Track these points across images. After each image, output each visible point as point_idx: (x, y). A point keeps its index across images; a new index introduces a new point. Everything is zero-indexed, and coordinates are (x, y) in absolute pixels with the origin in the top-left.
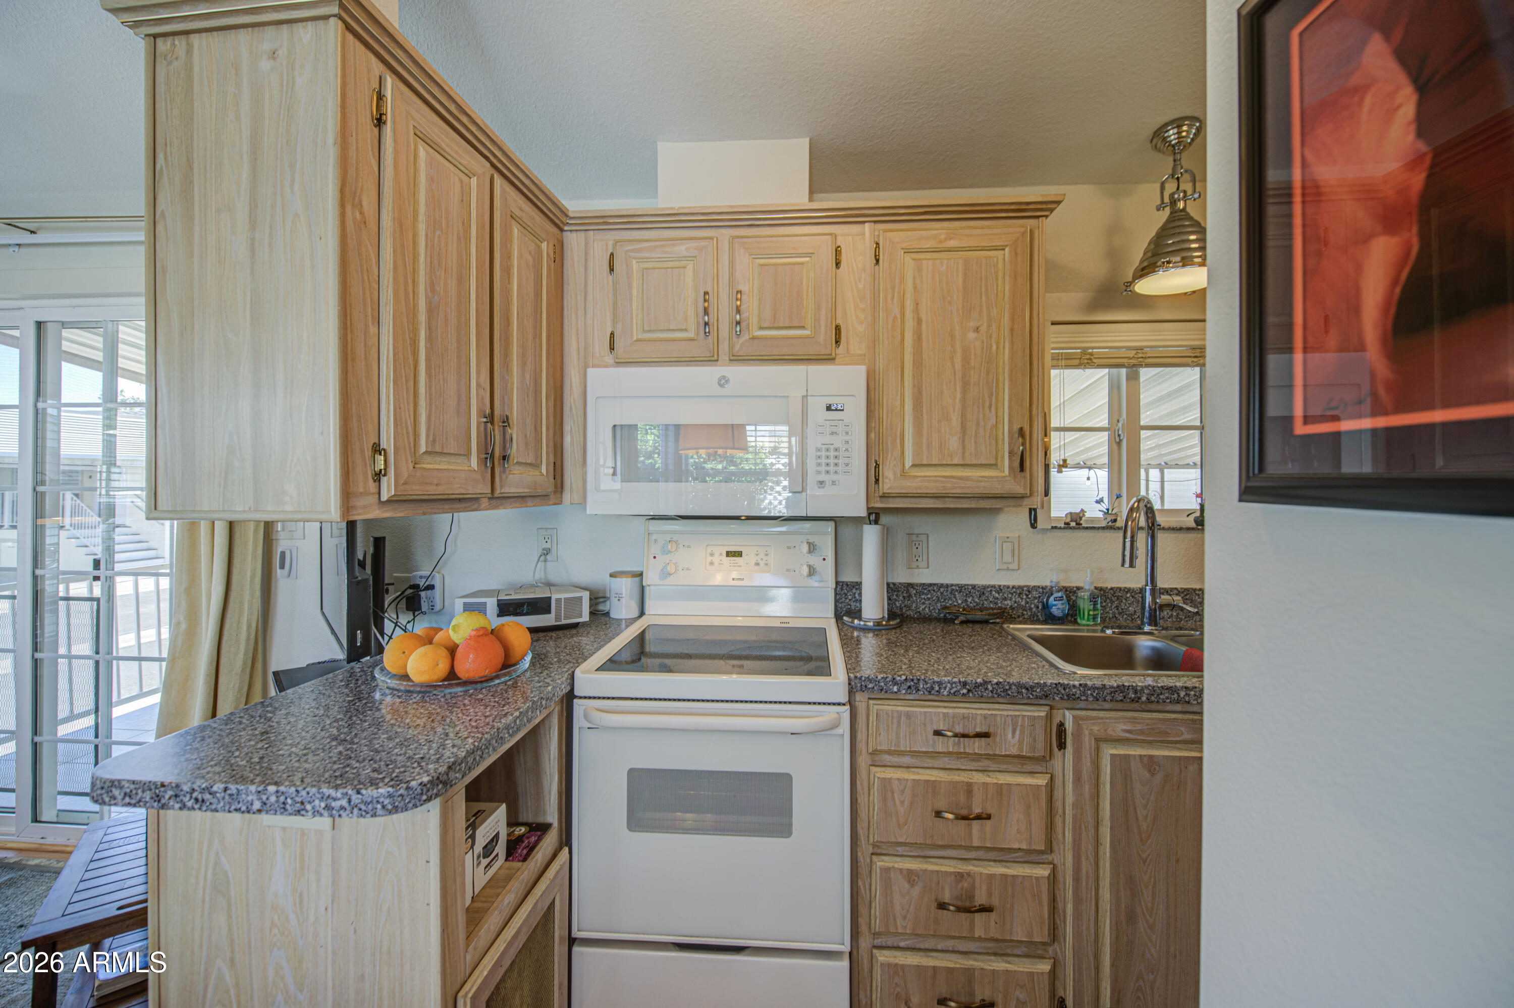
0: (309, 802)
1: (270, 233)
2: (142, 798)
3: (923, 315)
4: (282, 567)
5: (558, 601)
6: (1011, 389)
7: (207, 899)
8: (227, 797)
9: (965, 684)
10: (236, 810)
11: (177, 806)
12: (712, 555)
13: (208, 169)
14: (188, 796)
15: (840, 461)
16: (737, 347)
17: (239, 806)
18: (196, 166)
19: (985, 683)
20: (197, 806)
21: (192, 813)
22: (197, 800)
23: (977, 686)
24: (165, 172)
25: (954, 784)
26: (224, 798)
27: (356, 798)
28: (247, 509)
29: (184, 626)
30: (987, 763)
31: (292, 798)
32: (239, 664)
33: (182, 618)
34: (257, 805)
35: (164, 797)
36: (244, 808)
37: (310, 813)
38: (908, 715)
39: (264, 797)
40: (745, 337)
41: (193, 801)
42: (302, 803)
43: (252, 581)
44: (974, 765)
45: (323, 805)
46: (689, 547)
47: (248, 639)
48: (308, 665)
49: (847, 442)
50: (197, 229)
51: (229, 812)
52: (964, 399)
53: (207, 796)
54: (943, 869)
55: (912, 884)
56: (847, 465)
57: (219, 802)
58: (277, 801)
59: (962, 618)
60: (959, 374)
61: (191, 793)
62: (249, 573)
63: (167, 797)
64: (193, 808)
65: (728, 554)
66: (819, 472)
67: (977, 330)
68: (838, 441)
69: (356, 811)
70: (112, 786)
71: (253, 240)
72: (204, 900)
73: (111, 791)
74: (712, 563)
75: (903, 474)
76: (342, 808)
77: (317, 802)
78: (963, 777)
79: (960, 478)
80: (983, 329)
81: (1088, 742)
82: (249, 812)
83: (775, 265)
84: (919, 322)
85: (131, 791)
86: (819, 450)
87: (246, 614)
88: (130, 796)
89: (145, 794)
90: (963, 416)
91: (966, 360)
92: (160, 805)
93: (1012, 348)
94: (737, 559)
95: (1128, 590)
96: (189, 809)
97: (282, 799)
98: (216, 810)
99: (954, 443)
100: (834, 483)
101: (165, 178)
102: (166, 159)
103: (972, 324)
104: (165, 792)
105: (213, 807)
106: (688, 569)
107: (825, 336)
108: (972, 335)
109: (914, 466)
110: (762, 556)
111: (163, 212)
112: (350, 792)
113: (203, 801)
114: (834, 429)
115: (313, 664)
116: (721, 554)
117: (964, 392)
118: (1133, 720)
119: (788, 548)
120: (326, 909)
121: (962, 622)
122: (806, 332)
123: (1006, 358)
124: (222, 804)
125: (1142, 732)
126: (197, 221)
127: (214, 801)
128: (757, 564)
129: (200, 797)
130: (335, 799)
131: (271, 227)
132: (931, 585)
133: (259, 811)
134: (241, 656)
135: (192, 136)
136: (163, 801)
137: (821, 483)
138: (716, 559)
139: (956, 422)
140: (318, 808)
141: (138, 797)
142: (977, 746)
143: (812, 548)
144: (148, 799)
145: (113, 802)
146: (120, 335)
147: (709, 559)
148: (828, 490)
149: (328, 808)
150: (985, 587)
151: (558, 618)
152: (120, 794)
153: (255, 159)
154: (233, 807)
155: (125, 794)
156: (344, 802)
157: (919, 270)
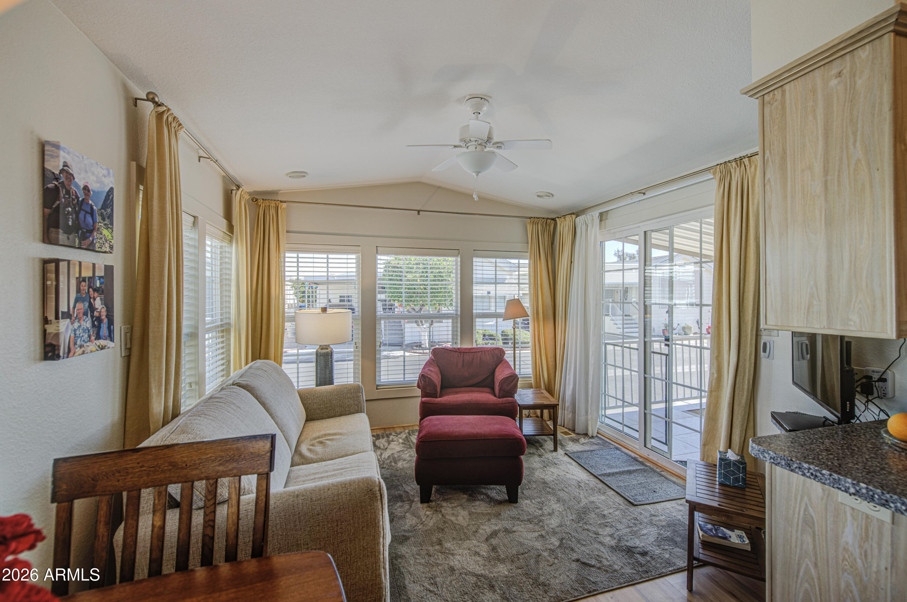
0: (892, 502)
1: (839, 175)
4: (765, 351)
7: (800, 525)
8: (832, 479)
10: (838, 488)
11: (800, 473)
13: (796, 150)
17: (840, 487)
18: (788, 152)
20: (812, 477)
21: (808, 480)
22: (812, 474)
24: (770, 159)
28: (822, 327)
29: (715, 376)
32: (744, 401)
33: (715, 372)
34: (852, 490)
35: (792, 466)
36: (843, 489)
39: (858, 488)
42: (887, 501)
43: (750, 358)
47: (748, 389)
48: (786, 412)
50: (789, 183)
51: (833, 487)
53: (818, 474)
57: (826, 480)
61: (809, 470)
62: (748, 352)
63: (794, 466)
70: (764, 452)
71: (826, 181)
72: (798, 525)
82: (846, 492)
85: (774, 457)
87: (747, 375)
88: (774, 460)
89: (781, 461)
92: (790, 469)
98: (824, 484)
101: (770, 162)
102: (770, 152)
104: (793, 464)
111: (769, 179)
113: (816, 476)
115: (790, 412)
120: (886, 568)
124: (828, 482)
126: (789, 179)
127: (823, 478)
129: (814, 473)
131: (839, 171)
133: (854, 494)
134: (745, 397)
135: (786, 137)
136: (792, 468)
141: (778, 461)
144: (783, 464)
146: (675, 233)
152: (768, 456)
153: (827, 137)
154: (835, 486)
155: (771, 458)
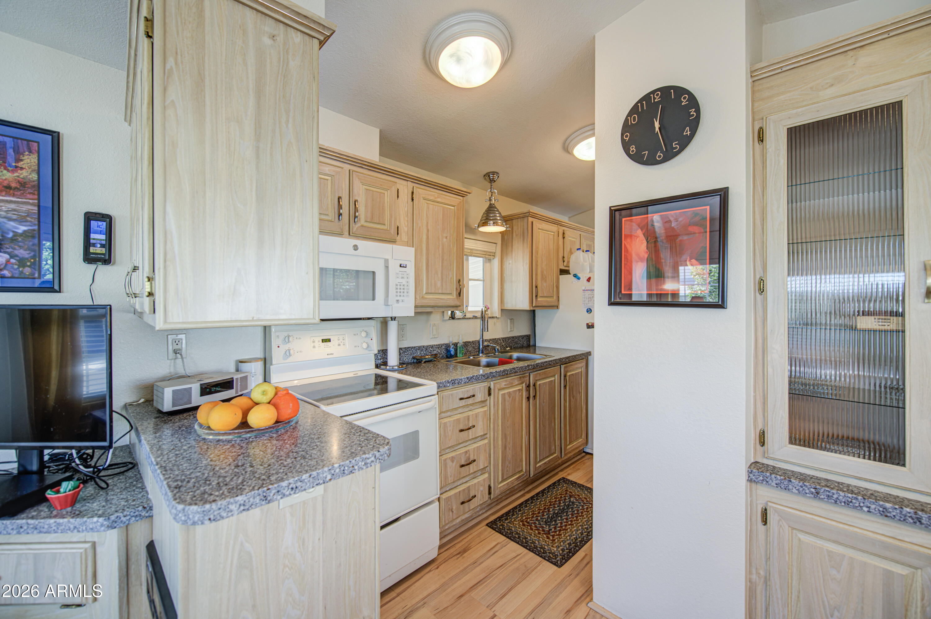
0: (357, 465)
2: (253, 502)
3: (429, 228)
5: (237, 379)
6: (456, 263)
7: (233, 577)
9: (468, 378)
11: (279, 497)
12: (314, 342)
14: (286, 489)
15: (405, 291)
16: (355, 229)
17: (318, 482)
19: (473, 376)
22: (292, 488)
23: (472, 378)
25: (464, 417)
26: (309, 481)
27: (378, 454)
30: (471, 407)
31: (348, 466)
35: (269, 496)
37: (357, 470)
38: (452, 395)
39: (333, 472)
40: (358, 225)
41: (290, 490)
42: (353, 467)
44: (468, 409)
45: (363, 463)
46: (300, 338)
49: (408, 282)
52: (442, 266)
54: (461, 452)
55: (453, 462)
56: (408, 292)
57: (307, 484)
58: (340, 471)
59: (424, 361)
60: (441, 255)
61: (288, 486)
63: (272, 495)
64: (290, 494)
65: (323, 341)
66: (397, 296)
67: (446, 238)
68: (404, 281)
69: (378, 461)
70: (228, 504)
71: (258, 148)
72: (230, 580)
73: (228, 508)
74: (314, 347)
75: (423, 298)
76: (372, 461)
77: (360, 463)
78: (465, 415)
79: (441, 299)
80: (448, 238)
81: (496, 391)
82: (324, 483)
83: (373, 191)
84: (428, 230)
85: (245, 501)
86: (397, 285)
88: (244, 505)
89: (255, 499)
90: (442, 273)
91: (443, 249)
92: (267, 501)
93: (457, 247)
94: (328, 343)
95: (469, 342)
96: (287, 496)
97: (342, 469)
99: (439, 284)
100: (403, 301)
103: (445, 235)
105: (303, 488)
106: (301, 352)
107: (393, 231)
108: (445, 240)
109: (426, 293)
110: (341, 340)
112: (375, 452)
113: (296, 487)
114: (403, 276)
116: (319, 341)
117: (442, 263)
118: (506, 381)
119: (355, 335)
120: (319, 539)
121: (425, 362)
122: (385, 227)
123: (455, 250)
124: (308, 485)
125: (507, 385)
127: (304, 485)
128: (339, 345)
129: (294, 486)
130: (368, 459)
132: (408, 348)
133: (330, 480)
136: (269, 498)
137: (398, 301)
138: (316, 344)
139: (440, 275)
140: (361, 466)
141: (250, 503)
142: (470, 401)
143: (367, 334)
145: (230, 514)
147: (313, 344)
148: (401, 304)
149: (366, 464)
150: (427, 346)
151: (237, 392)
152: (236, 507)
153: (259, 97)
156: (373, 459)
157: (428, 208)
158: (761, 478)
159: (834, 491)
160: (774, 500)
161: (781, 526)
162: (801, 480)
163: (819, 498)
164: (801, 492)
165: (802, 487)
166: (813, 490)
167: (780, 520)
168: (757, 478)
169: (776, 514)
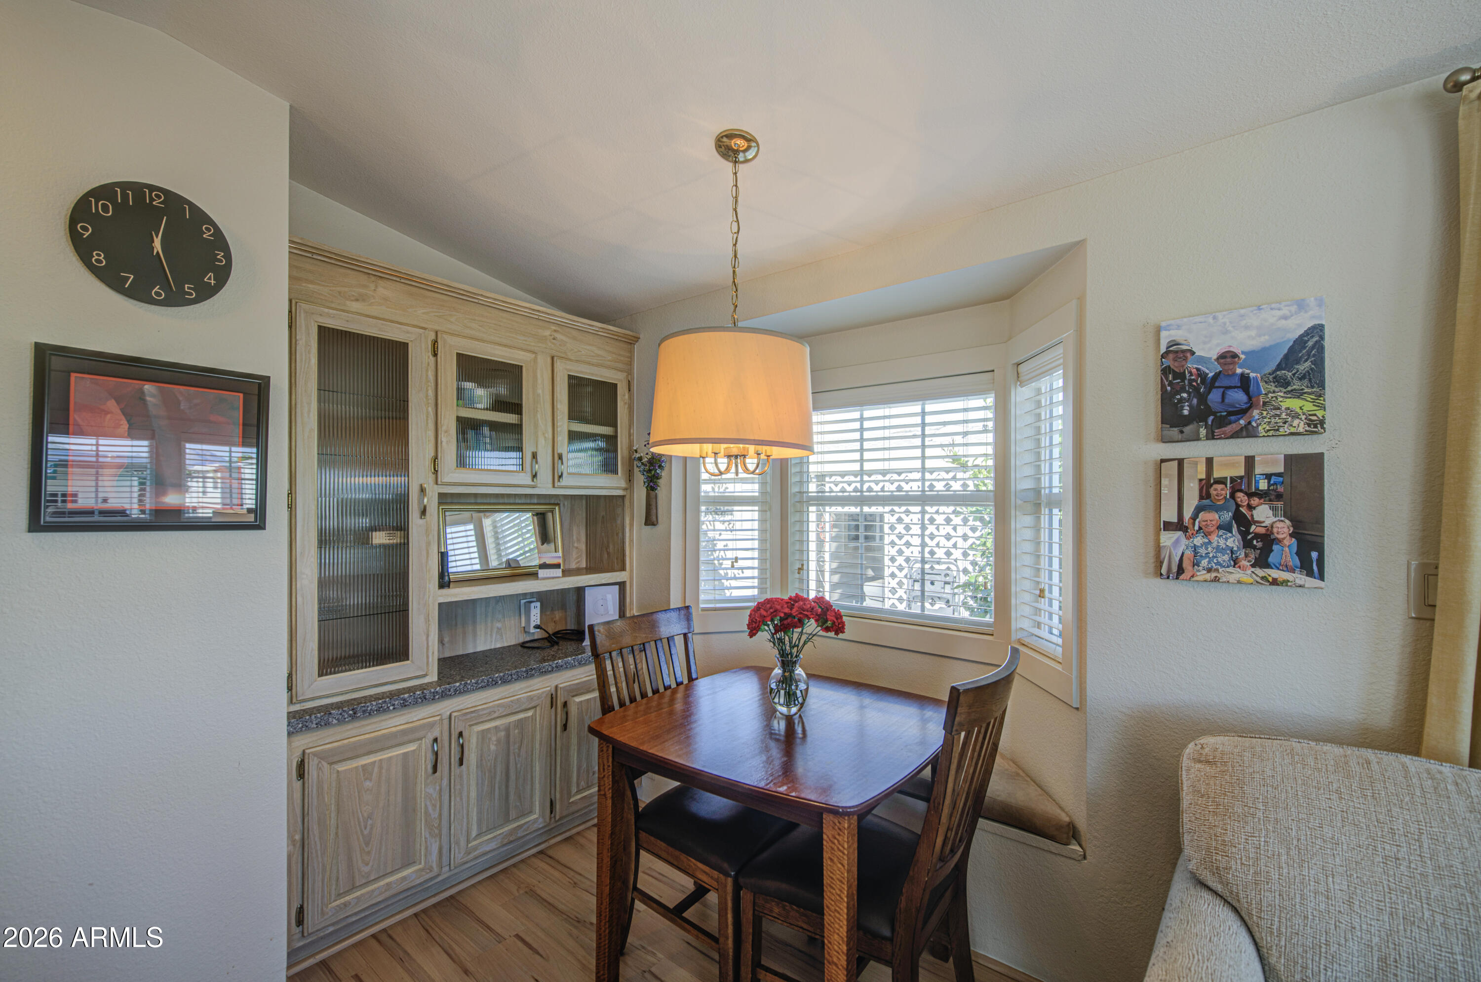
158: (300, 725)
159: (368, 704)
160: (311, 745)
161: (320, 768)
162: (338, 708)
163: (357, 717)
164: (341, 721)
165: (341, 714)
166: (351, 712)
167: (320, 762)
168: (295, 729)
169: (316, 758)
